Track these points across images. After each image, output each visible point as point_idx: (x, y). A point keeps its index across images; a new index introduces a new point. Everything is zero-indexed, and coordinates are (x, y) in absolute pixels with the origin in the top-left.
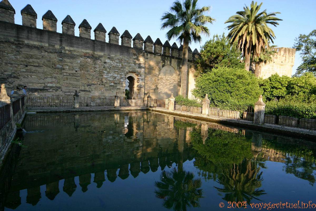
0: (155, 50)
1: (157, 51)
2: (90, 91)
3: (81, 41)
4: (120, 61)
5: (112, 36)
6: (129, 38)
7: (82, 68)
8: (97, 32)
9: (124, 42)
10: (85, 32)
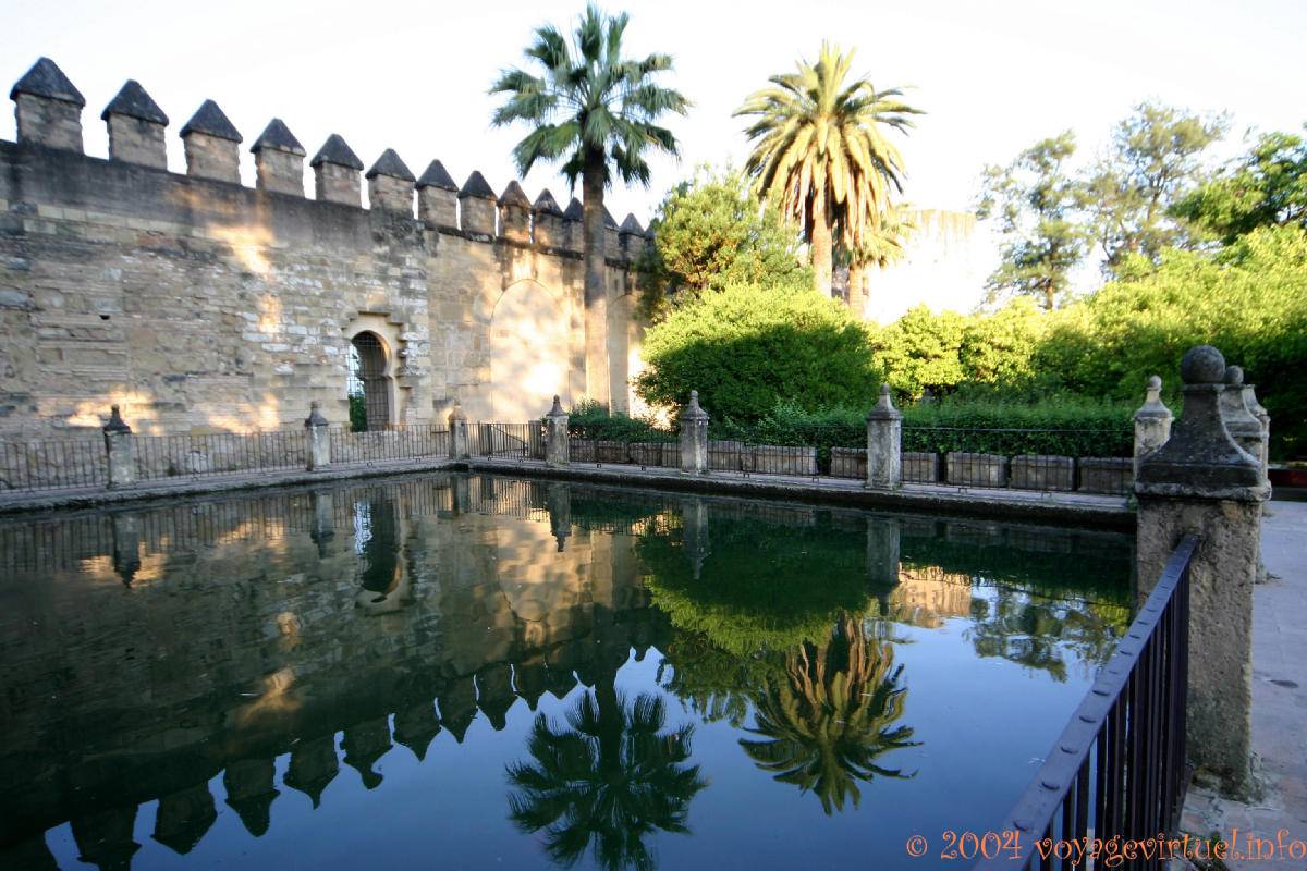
0: (465, 221)
1: (476, 224)
2: (179, 406)
3: (122, 178)
4: (318, 267)
5: (271, 156)
6: (350, 167)
7: (135, 304)
8: (199, 141)
9: (327, 185)
10: (137, 138)
